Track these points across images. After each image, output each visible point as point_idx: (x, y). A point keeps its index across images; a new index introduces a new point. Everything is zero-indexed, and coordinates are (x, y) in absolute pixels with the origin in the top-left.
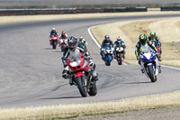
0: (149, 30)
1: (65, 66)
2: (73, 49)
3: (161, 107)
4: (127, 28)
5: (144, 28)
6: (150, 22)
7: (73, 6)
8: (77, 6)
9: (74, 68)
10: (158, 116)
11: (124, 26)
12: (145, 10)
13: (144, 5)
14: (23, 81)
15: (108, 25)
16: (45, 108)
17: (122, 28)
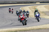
0: (37, 8)
1: (19, 17)
2: (21, 13)
3: (40, 29)
4: (31, 8)
5: (35, 8)
6: (37, 6)
7: (16, 2)
8: (17, 2)
9: (21, 18)
10: (39, 31)
11: (30, 7)
12: (36, 3)
13: (35, 2)
14: (2, 22)
15: (25, 7)
16: (8, 29)
17: (29, 8)
